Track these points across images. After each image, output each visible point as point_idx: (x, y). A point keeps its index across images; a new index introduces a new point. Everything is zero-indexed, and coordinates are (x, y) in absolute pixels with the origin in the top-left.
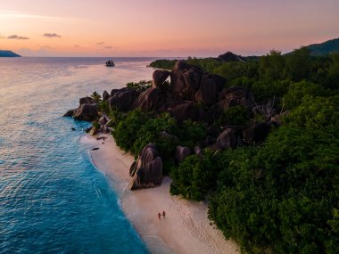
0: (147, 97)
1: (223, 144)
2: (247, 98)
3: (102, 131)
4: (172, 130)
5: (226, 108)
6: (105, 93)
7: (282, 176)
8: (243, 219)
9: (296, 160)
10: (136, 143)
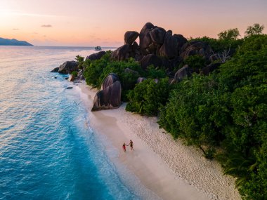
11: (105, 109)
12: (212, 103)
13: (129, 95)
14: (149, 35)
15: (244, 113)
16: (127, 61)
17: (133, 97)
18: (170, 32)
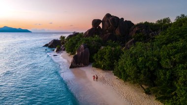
11: (79, 67)
12: (148, 56)
13: (94, 57)
14: (108, 21)
15: (168, 60)
16: (94, 37)
17: (97, 57)
18: (122, 19)
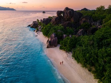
0: (54, 20)
1: (79, 34)
2: (90, 20)
3: (39, 31)
4: (62, 30)
5: (82, 23)
6: (41, 20)
7: (100, 43)
8: (84, 56)
9: (107, 38)
10: (49, 33)
11: (52, 47)
